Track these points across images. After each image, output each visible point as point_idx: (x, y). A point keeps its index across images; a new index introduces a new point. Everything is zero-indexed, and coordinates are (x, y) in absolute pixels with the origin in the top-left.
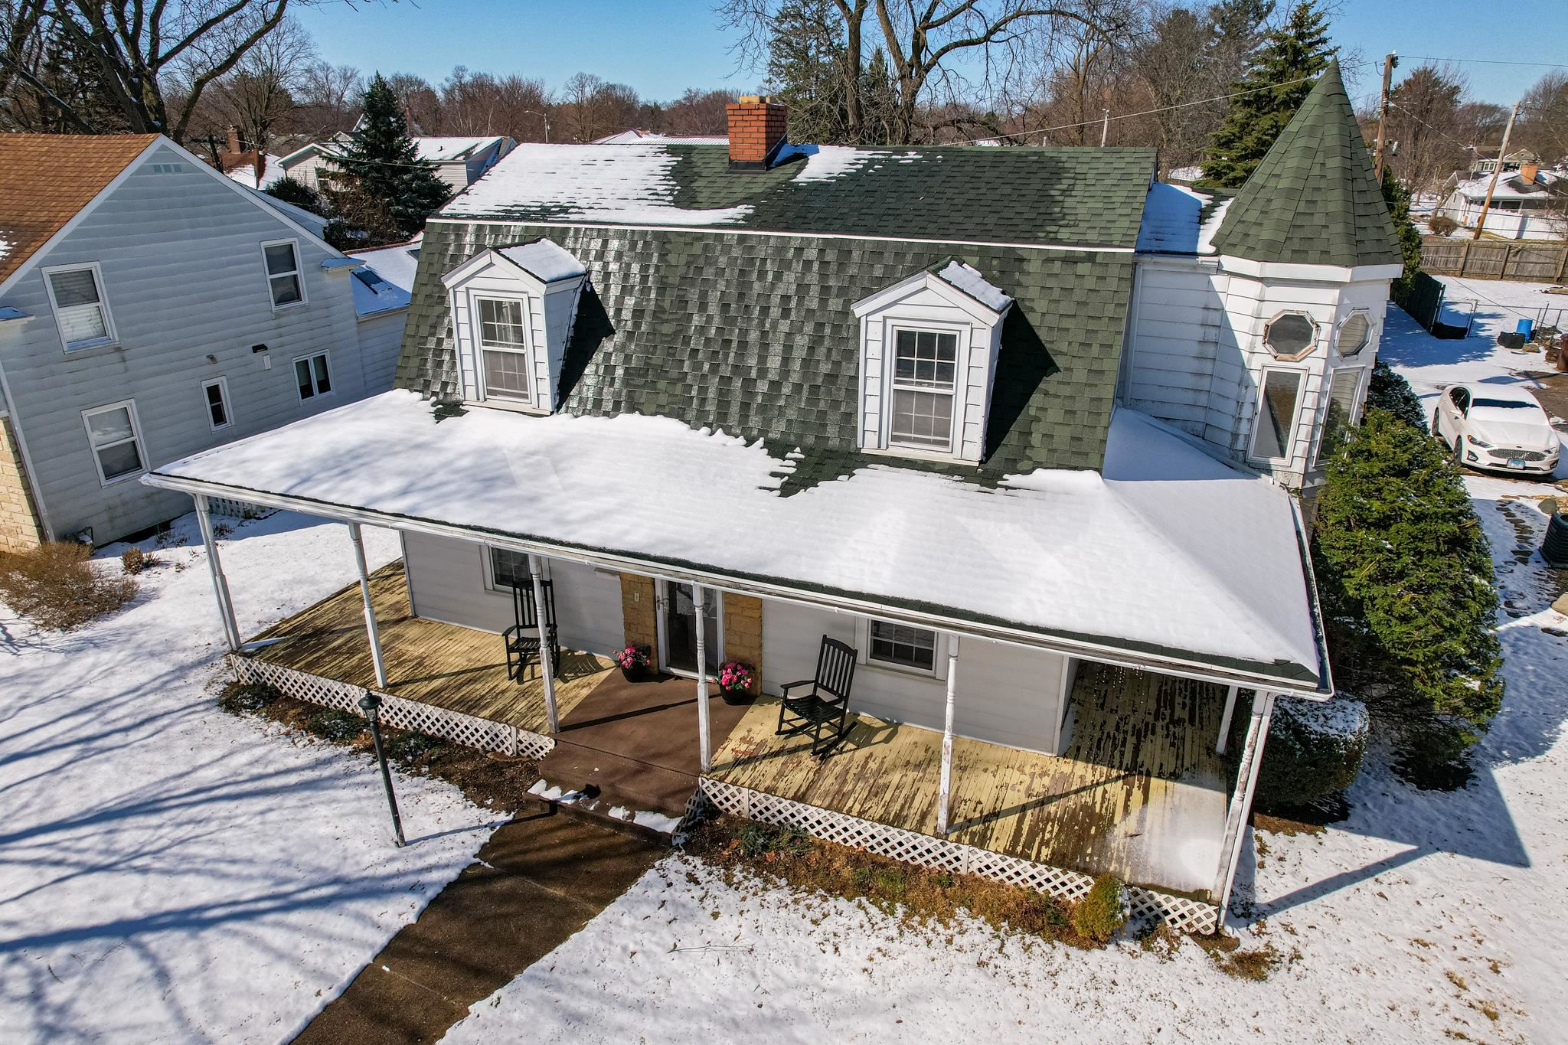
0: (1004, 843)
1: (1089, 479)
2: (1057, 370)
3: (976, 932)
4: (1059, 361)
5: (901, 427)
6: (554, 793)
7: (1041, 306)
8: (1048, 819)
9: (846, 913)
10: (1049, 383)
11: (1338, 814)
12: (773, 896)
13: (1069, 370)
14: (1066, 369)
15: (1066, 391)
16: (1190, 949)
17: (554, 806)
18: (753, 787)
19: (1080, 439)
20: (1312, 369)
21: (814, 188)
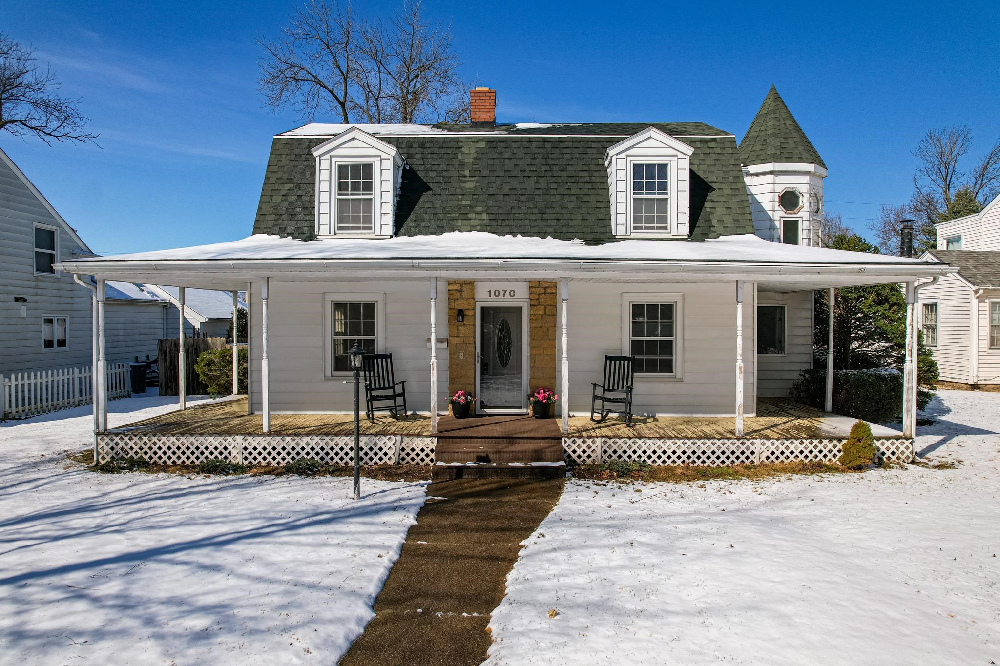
2: (714, 190)
4: (714, 186)
5: (638, 221)
10: (711, 196)
13: (720, 189)
14: (719, 189)
15: (723, 199)
19: (738, 220)
20: (803, 217)
21: (533, 129)
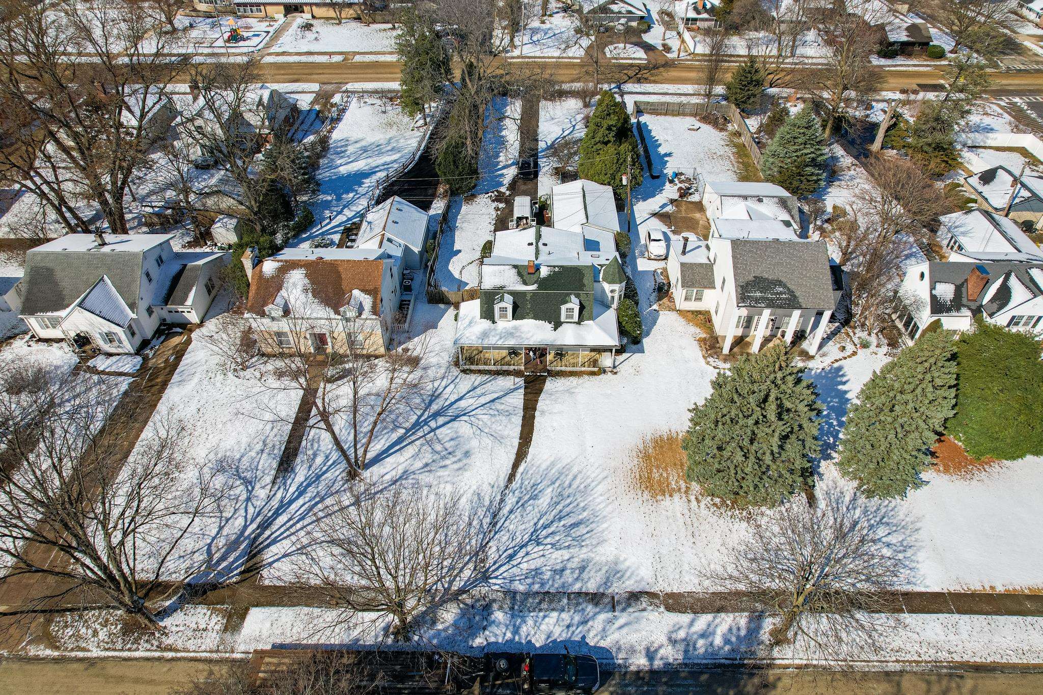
0: (587, 366)
1: (591, 322)
2: (587, 307)
3: (586, 377)
7: (584, 300)
8: (591, 362)
9: (571, 378)
11: (626, 351)
12: (562, 379)
16: (609, 373)
17: (529, 375)
18: (555, 366)
19: (590, 317)
20: (616, 295)
21: (544, 279)
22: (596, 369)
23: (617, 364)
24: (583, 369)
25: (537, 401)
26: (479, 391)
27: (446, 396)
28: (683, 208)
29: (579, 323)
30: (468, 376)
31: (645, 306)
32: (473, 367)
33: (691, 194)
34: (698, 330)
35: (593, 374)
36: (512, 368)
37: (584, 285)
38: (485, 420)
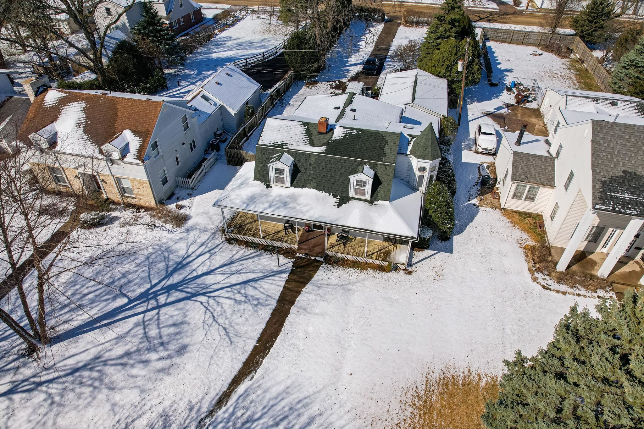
0: (375, 258)
1: (387, 203)
2: (382, 184)
3: (371, 271)
4: (383, 182)
5: (356, 193)
6: (301, 255)
7: (380, 173)
8: (381, 253)
9: (352, 270)
10: (381, 186)
11: (427, 248)
12: (340, 269)
14: (384, 184)
15: (384, 187)
16: (402, 272)
17: (301, 257)
18: (335, 252)
19: (386, 196)
20: (426, 175)
21: (337, 141)
22: (385, 264)
23: (414, 260)
24: (370, 261)
25: (299, 293)
26: (234, 268)
27: (194, 267)
28: (519, 113)
29: (371, 202)
30: (231, 247)
31: (463, 199)
32: (240, 237)
33: (528, 102)
34: (525, 236)
35: (381, 269)
36: (285, 245)
37: (384, 155)
38: (226, 307)
